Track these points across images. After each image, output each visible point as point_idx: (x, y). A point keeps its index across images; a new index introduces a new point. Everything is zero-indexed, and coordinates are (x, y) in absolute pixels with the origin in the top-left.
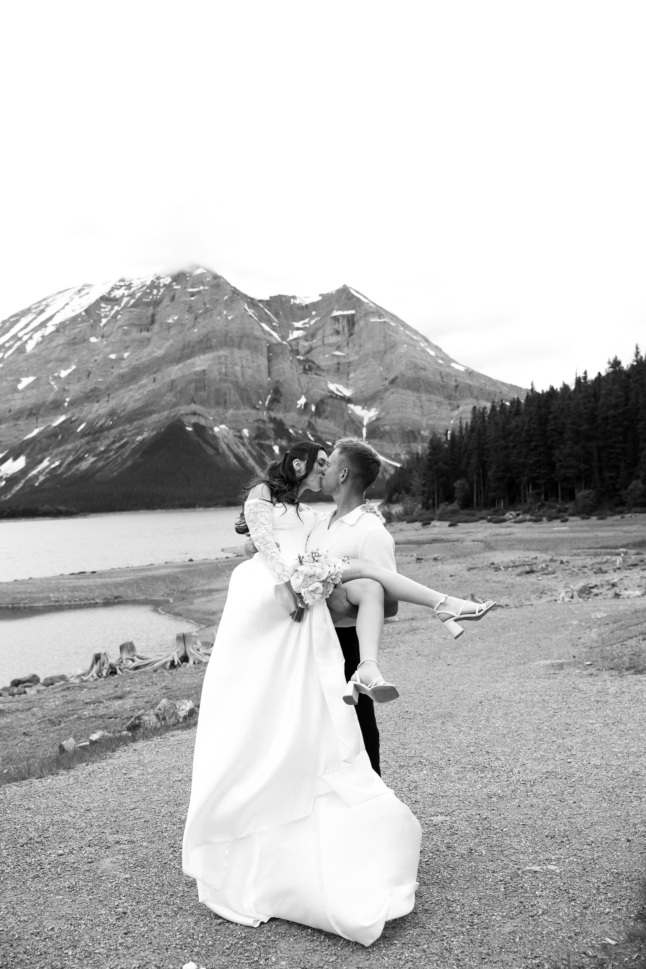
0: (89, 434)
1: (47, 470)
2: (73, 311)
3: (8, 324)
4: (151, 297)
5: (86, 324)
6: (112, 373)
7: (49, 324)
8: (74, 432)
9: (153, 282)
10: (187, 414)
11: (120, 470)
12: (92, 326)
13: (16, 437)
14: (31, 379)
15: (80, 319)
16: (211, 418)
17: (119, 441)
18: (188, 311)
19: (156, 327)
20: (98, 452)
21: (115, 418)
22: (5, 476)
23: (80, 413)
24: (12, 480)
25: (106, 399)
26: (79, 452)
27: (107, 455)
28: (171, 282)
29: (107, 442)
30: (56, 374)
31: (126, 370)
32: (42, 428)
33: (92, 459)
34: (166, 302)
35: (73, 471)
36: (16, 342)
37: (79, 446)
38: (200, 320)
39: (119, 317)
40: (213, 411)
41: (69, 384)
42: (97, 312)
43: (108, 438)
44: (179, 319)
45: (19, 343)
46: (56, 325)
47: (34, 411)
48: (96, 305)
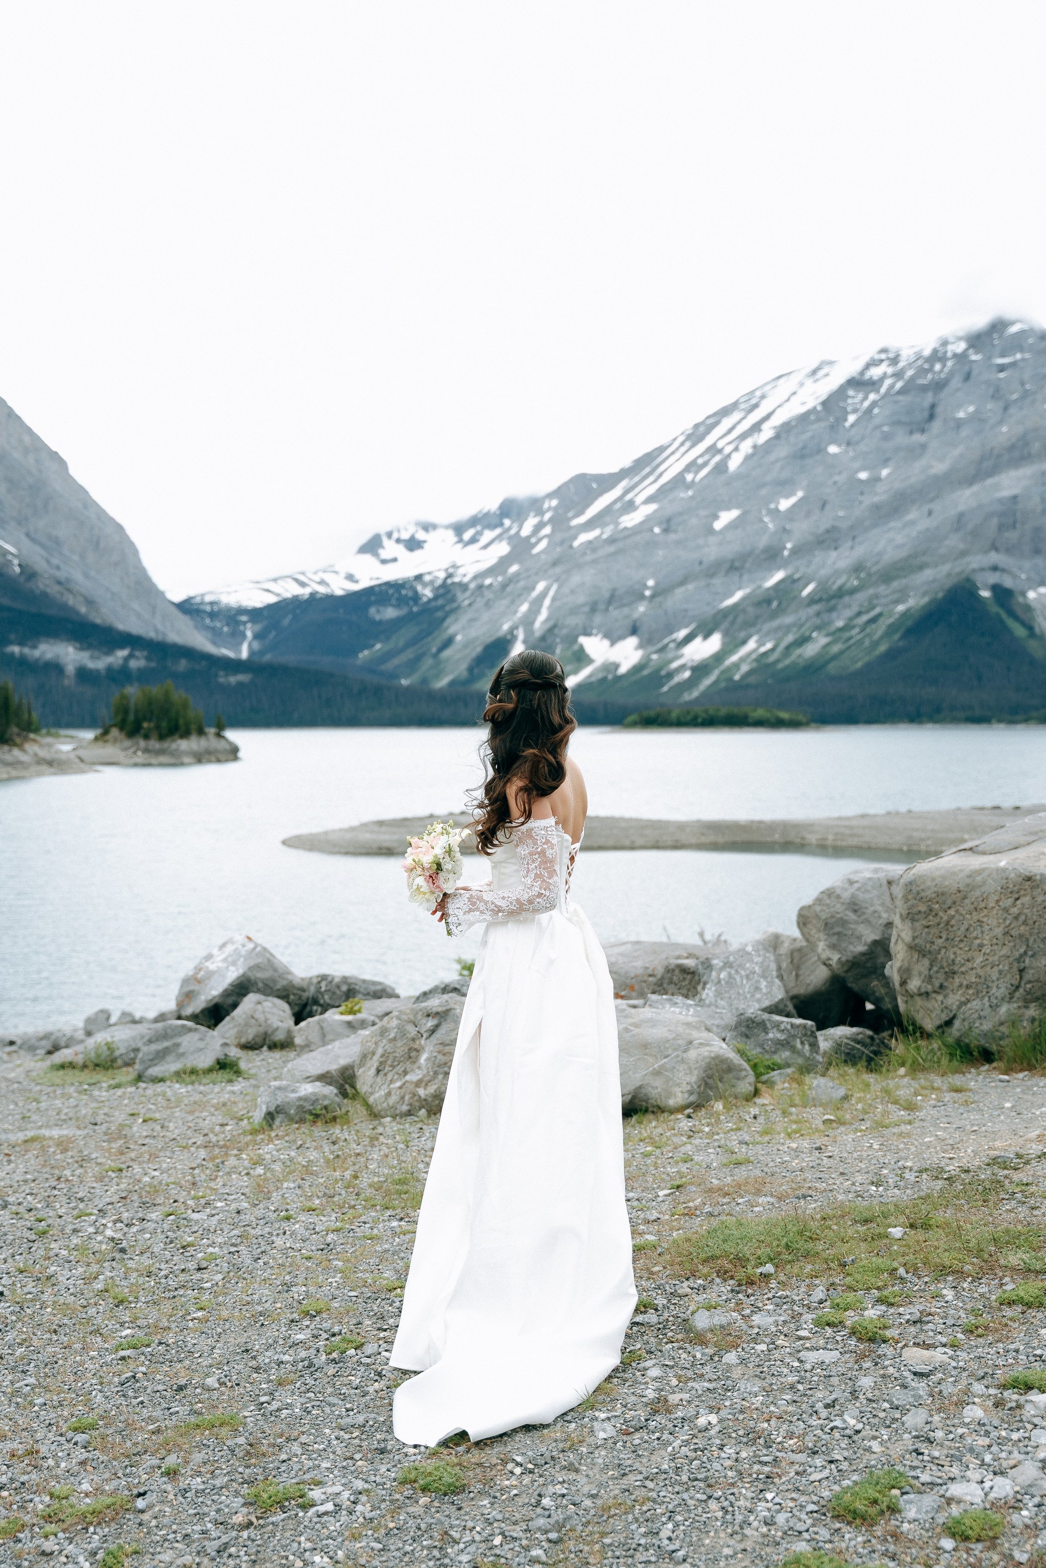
0: (820, 600)
1: (754, 656)
2: (804, 403)
3: (702, 429)
4: (930, 376)
5: (823, 424)
6: (861, 502)
7: (766, 426)
8: (796, 597)
9: (935, 351)
10: (982, 569)
11: (867, 659)
12: (832, 428)
13: (708, 604)
14: (734, 514)
15: (812, 417)
16: (1023, 576)
17: (868, 611)
18: (993, 397)
19: (936, 426)
20: (832, 628)
21: (862, 575)
22: (690, 664)
23: (808, 566)
24: (701, 669)
25: (850, 543)
26: (803, 629)
27: (847, 634)
28: (966, 350)
29: (848, 613)
30: (772, 506)
31: (884, 497)
32: (747, 590)
33: (823, 641)
34: (956, 382)
35: (793, 657)
36: (714, 456)
37: (804, 619)
38: (1012, 410)
39: (876, 411)
40: (1027, 564)
41: (791, 520)
42: (841, 404)
43: (849, 606)
44: (976, 411)
45: (718, 458)
46: (775, 427)
47: (737, 564)
48: (840, 394)
